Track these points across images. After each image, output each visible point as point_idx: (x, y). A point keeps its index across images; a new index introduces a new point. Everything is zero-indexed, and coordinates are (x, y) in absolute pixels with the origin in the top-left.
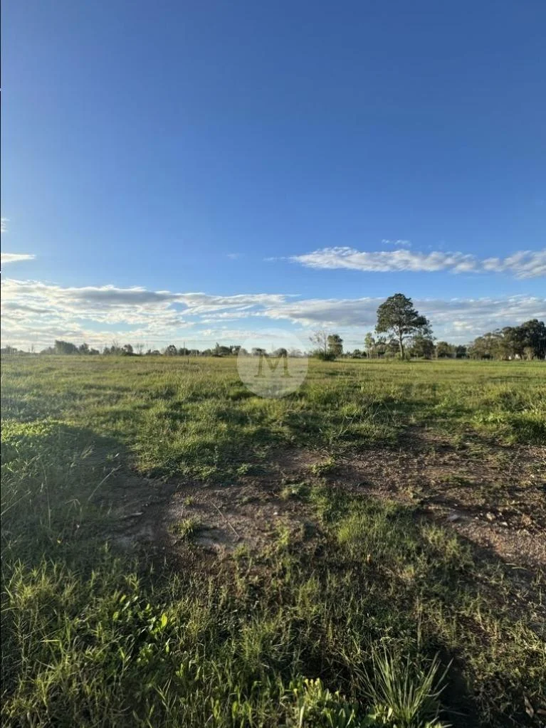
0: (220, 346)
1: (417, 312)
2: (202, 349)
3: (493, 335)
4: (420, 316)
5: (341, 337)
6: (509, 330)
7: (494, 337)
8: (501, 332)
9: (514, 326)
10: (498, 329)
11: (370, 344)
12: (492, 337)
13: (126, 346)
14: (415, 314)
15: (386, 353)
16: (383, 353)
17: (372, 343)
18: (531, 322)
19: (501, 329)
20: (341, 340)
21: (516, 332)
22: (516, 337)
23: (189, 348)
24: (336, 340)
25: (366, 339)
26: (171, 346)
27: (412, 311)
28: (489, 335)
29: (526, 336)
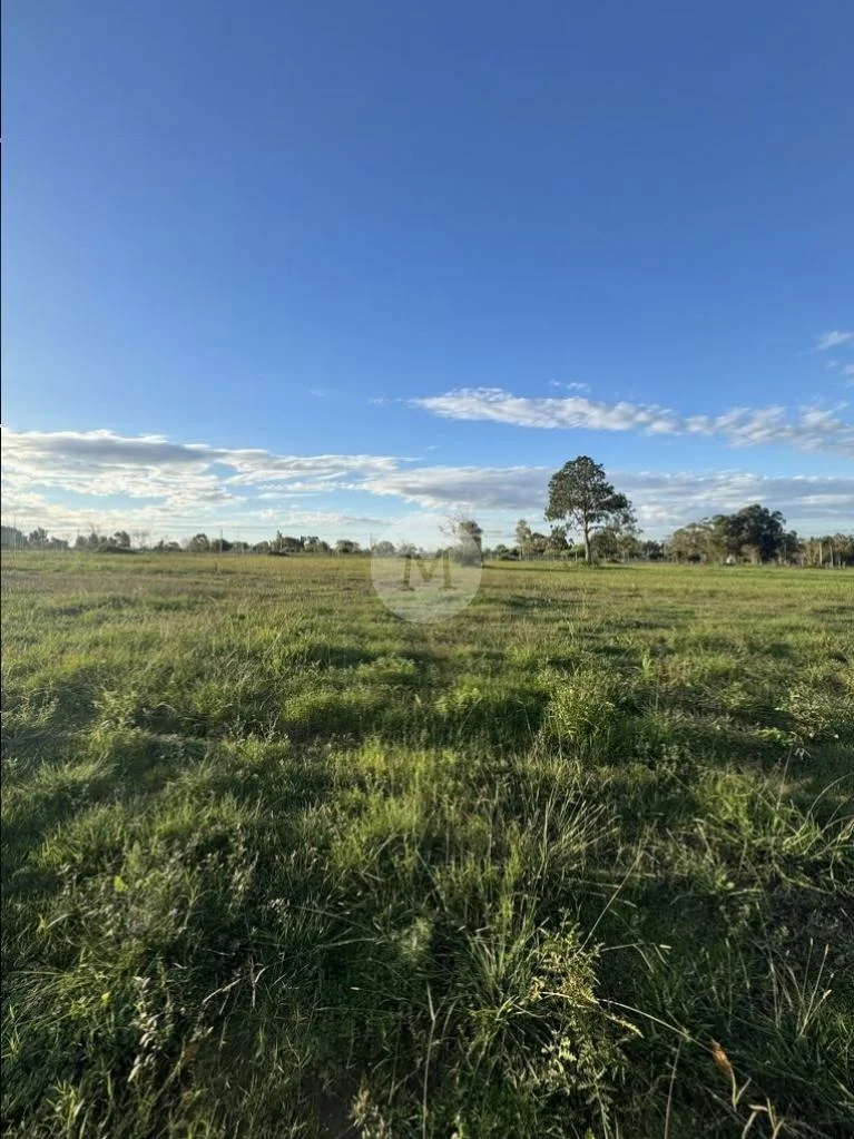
0: (284, 536)
1: (612, 487)
2: (253, 541)
3: (700, 526)
4: (617, 493)
5: (480, 526)
6: (721, 520)
7: (701, 530)
8: (710, 523)
9: (727, 514)
10: (706, 518)
11: (524, 538)
12: (697, 529)
13: (118, 534)
14: (609, 491)
15: (547, 552)
16: (542, 551)
17: (527, 536)
18: (751, 509)
19: (710, 519)
20: (479, 531)
21: (729, 522)
22: (731, 530)
23: (230, 539)
24: (473, 530)
25: (518, 530)
26: (199, 536)
27: (603, 485)
28: (693, 526)
29: (743, 528)
